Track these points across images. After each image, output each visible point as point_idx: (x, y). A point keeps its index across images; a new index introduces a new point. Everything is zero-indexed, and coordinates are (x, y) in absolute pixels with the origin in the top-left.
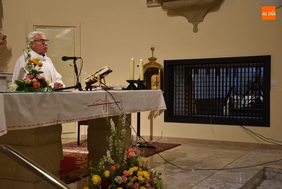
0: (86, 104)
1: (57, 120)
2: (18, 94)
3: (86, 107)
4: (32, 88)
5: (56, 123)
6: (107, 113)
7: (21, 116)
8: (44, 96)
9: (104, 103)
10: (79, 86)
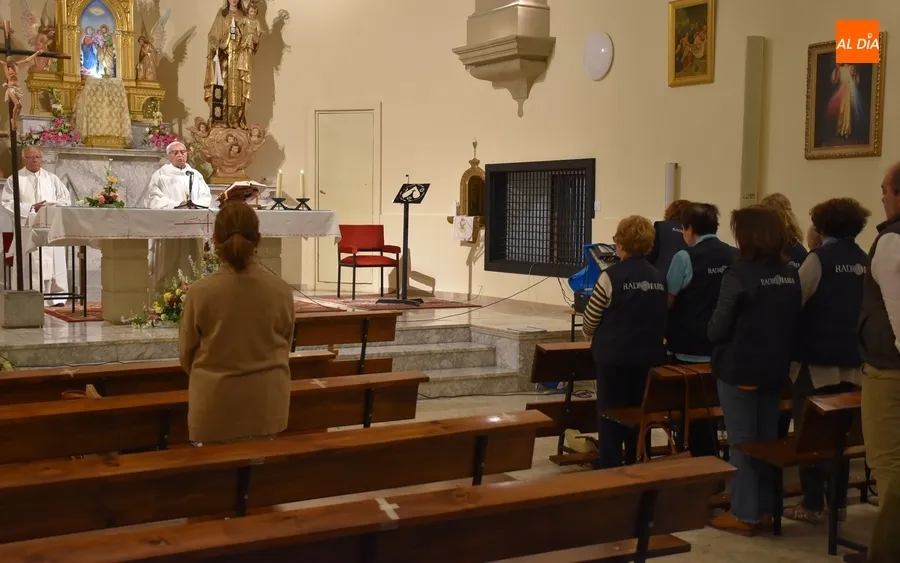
0: (171, 222)
1: (127, 235)
3: (172, 225)
5: (126, 238)
8: (109, 212)
9: (203, 223)
10: (190, 204)
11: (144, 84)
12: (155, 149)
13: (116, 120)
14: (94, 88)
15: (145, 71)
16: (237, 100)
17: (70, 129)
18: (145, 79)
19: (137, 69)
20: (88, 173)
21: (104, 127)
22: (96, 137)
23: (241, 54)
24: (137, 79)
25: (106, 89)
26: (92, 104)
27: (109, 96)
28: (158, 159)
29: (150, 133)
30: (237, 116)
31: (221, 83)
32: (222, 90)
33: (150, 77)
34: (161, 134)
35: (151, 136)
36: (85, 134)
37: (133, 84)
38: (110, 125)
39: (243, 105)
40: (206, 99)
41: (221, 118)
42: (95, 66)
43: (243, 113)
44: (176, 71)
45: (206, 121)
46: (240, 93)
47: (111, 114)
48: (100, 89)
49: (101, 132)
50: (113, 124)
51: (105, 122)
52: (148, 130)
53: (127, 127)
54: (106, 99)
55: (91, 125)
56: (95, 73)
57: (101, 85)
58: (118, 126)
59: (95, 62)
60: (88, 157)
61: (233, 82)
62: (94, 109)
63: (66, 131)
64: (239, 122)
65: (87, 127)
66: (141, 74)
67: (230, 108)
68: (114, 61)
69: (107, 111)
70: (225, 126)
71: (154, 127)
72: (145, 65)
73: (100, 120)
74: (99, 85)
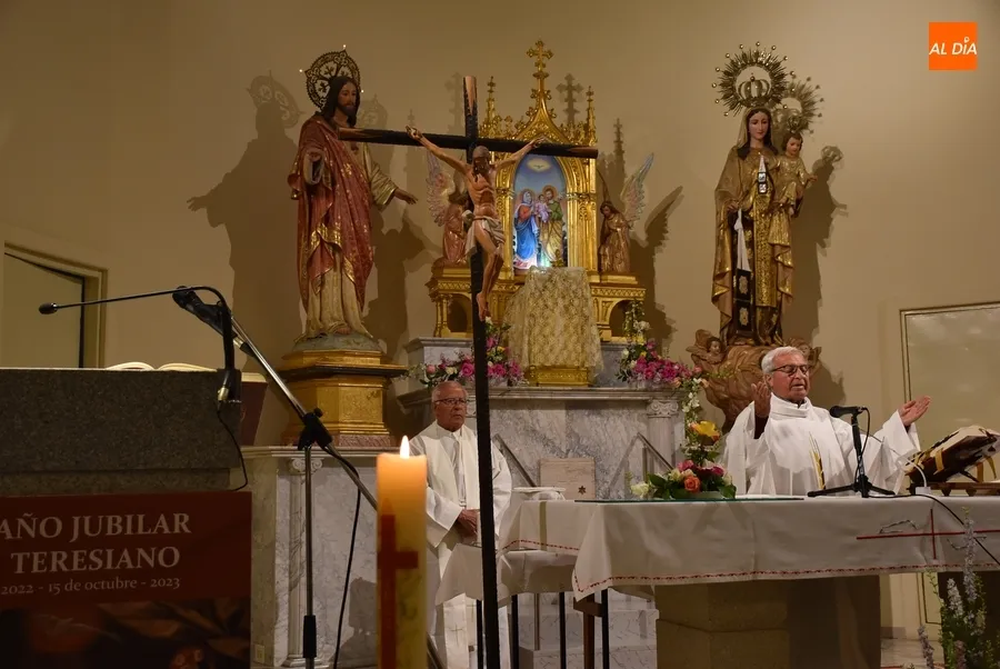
0: (850, 533)
1: (752, 570)
2: (643, 507)
3: (853, 540)
4: (680, 491)
5: (750, 578)
6: (935, 562)
7: (648, 554)
8: (709, 511)
9: (921, 532)
10: (862, 485)
11: (612, 278)
12: (642, 386)
13: (574, 338)
14: (540, 285)
15: (613, 257)
16: (771, 296)
17: (505, 354)
18: (612, 271)
19: (599, 255)
20: (532, 432)
21: (557, 350)
22: (544, 368)
23: (776, 218)
24: (600, 271)
25: (559, 285)
26: (538, 312)
27: (564, 297)
28: (645, 404)
29: (629, 359)
30: (770, 323)
31: (746, 267)
32: (748, 279)
33: (620, 267)
34: (650, 359)
35: (633, 363)
36: (526, 365)
37: (596, 279)
38: (565, 347)
39: (780, 304)
40: (715, 299)
41: (748, 327)
42: (535, 253)
43: (778, 320)
44: (652, 261)
45: (718, 336)
46: (774, 284)
47: (566, 327)
48: (550, 285)
49: (551, 360)
50: (570, 347)
51: (557, 342)
52: (626, 353)
53: (594, 349)
54: (560, 301)
55: (536, 349)
56: (537, 262)
57: (550, 279)
58: (579, 348)
59: (533, 246)
60: (532, 405)
61: (763, 266)
62: (541, 321)
63: (500, 358)
64: (772, 335)
65: (530, 351)
66: (606, 263)
67: (759, 312)
68: (565, 244)
69: (562, 322)
70: (751, 342)
71: (638, 347)
72: (611, 246)
73: (551, 339)
74: (549, 279)
